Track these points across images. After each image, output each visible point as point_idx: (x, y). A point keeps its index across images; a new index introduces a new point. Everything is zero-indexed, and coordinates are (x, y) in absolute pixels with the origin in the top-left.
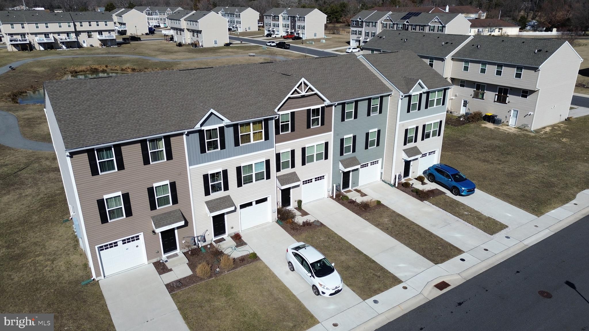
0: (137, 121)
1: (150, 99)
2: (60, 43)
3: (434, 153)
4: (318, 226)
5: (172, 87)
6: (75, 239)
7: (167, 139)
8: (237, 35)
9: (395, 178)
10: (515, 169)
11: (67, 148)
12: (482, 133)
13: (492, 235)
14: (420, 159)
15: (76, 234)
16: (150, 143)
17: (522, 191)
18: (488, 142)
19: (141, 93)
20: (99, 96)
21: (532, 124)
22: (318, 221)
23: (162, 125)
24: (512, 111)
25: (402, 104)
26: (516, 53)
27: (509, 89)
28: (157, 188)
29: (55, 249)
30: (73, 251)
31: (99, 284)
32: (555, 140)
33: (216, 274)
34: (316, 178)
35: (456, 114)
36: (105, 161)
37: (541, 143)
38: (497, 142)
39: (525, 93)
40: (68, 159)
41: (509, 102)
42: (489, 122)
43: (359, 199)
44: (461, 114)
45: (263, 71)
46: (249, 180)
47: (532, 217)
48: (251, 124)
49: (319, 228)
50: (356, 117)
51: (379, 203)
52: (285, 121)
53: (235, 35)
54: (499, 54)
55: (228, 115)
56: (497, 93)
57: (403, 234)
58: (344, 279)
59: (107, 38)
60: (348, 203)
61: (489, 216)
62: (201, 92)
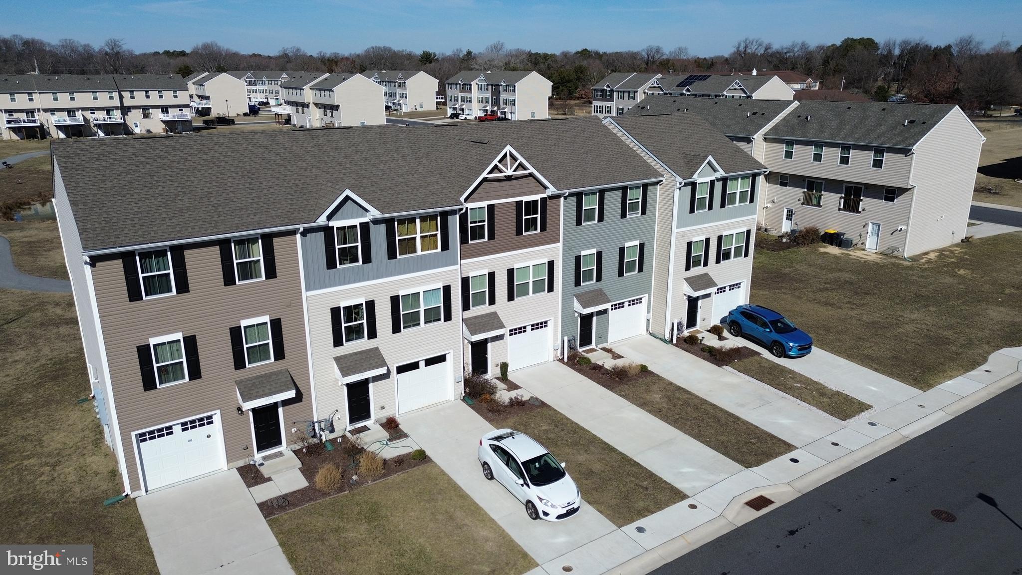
0: (213, 208)
1: (240, 174)
2: (94, 127)
3: (739, 287)
4: (537, 407)
5: (278, 156)
6: (98, 430)
7: (268, 240)
8: (400, 116)
9: (672, 329)
10: (880, 317)
11: (85, 248)
12: (820, 261)
13: (844, 420)
14: (713, 296)
15: (98, 416)
16: (237, 247)
17: (895, 351)
18: (830, 276)
19: (223, 163)
20: (148, 166)
21: (905, 245)
22: (537, 399)
23: (258, 216)
24: (870, 225)
25: (680, 198)
26: (872, 126)
27: (863, 187)
28: (248, 330)
29: (59, 446)
30: (92, 450)
31: (136, 504)
32: (946, 272)
33: (352, 485)
34: (533, 325)
35: (774, 233)
36: (154, 276)
37: (922, 277)
38: (846, 276)
39: (890, 193)
40: (88, 268)
41: (863, 210)
42: (832, 245)
43: (609, 363)
44: (783, 233)
45: (440, 138)
46: (413, 321)
47: (915, 391)
48: (418, 221)
49: (539, 410)
50: (601, 219)
51: (644, 369)
52: (477, 220)
53: (396, 116)
54: (843, 129)
55: (378, 203)
56: (843, 195)
57: (688, 419)
58: (584, 492)
59: (176, 119)
60: (590, 369)
61: (839, 390)
62: (330, 165)
